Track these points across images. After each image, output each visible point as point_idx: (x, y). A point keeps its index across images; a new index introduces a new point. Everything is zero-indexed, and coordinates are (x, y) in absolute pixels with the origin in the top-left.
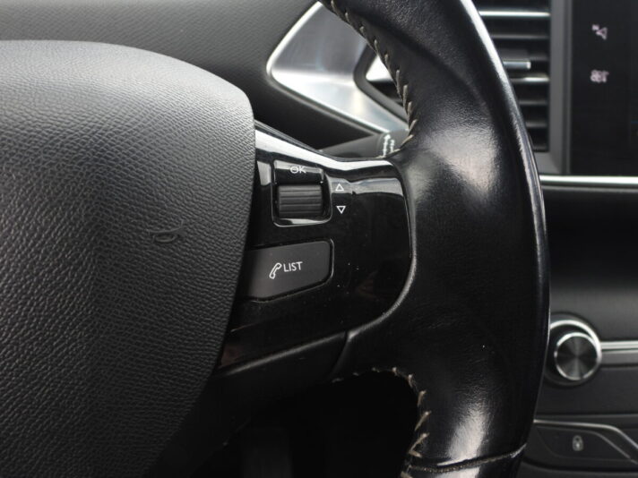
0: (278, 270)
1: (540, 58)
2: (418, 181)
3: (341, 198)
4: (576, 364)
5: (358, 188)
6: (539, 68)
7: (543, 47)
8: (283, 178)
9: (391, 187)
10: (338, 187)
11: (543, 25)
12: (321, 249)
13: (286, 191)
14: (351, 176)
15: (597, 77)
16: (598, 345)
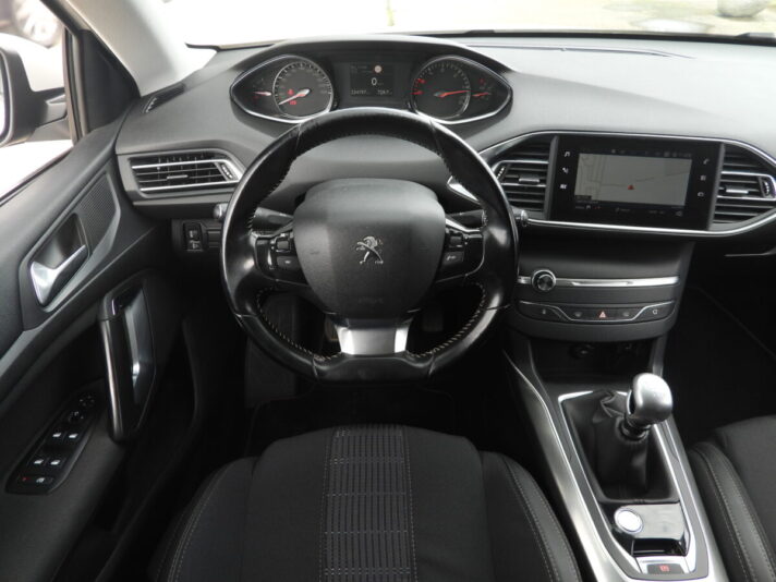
0: (450, 258)
1: (543, 178)
2: (486, 236)
3: (467, 240)
4: (545, 285)
5: (470, 237)
6: (542, 181)
7: (545, 174)
8: (452, 234)
9: (479, 236)
10: (466, 237)
11: (545, 166)
12: (460, 253)
13: (453, 238)
14: (469, 234)
15: (563, 186)
16: (555, 279)
